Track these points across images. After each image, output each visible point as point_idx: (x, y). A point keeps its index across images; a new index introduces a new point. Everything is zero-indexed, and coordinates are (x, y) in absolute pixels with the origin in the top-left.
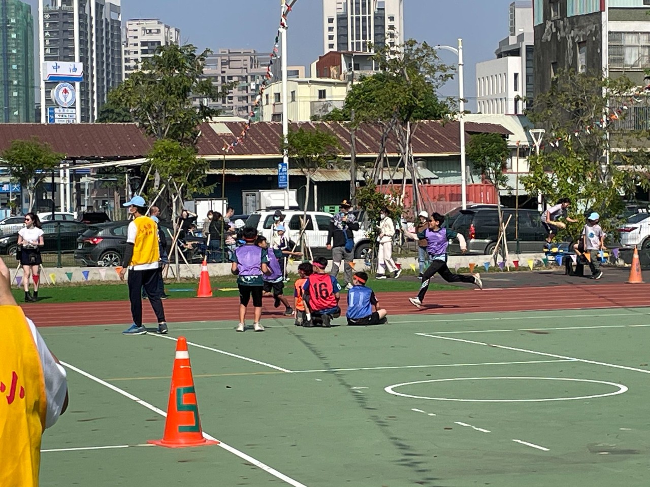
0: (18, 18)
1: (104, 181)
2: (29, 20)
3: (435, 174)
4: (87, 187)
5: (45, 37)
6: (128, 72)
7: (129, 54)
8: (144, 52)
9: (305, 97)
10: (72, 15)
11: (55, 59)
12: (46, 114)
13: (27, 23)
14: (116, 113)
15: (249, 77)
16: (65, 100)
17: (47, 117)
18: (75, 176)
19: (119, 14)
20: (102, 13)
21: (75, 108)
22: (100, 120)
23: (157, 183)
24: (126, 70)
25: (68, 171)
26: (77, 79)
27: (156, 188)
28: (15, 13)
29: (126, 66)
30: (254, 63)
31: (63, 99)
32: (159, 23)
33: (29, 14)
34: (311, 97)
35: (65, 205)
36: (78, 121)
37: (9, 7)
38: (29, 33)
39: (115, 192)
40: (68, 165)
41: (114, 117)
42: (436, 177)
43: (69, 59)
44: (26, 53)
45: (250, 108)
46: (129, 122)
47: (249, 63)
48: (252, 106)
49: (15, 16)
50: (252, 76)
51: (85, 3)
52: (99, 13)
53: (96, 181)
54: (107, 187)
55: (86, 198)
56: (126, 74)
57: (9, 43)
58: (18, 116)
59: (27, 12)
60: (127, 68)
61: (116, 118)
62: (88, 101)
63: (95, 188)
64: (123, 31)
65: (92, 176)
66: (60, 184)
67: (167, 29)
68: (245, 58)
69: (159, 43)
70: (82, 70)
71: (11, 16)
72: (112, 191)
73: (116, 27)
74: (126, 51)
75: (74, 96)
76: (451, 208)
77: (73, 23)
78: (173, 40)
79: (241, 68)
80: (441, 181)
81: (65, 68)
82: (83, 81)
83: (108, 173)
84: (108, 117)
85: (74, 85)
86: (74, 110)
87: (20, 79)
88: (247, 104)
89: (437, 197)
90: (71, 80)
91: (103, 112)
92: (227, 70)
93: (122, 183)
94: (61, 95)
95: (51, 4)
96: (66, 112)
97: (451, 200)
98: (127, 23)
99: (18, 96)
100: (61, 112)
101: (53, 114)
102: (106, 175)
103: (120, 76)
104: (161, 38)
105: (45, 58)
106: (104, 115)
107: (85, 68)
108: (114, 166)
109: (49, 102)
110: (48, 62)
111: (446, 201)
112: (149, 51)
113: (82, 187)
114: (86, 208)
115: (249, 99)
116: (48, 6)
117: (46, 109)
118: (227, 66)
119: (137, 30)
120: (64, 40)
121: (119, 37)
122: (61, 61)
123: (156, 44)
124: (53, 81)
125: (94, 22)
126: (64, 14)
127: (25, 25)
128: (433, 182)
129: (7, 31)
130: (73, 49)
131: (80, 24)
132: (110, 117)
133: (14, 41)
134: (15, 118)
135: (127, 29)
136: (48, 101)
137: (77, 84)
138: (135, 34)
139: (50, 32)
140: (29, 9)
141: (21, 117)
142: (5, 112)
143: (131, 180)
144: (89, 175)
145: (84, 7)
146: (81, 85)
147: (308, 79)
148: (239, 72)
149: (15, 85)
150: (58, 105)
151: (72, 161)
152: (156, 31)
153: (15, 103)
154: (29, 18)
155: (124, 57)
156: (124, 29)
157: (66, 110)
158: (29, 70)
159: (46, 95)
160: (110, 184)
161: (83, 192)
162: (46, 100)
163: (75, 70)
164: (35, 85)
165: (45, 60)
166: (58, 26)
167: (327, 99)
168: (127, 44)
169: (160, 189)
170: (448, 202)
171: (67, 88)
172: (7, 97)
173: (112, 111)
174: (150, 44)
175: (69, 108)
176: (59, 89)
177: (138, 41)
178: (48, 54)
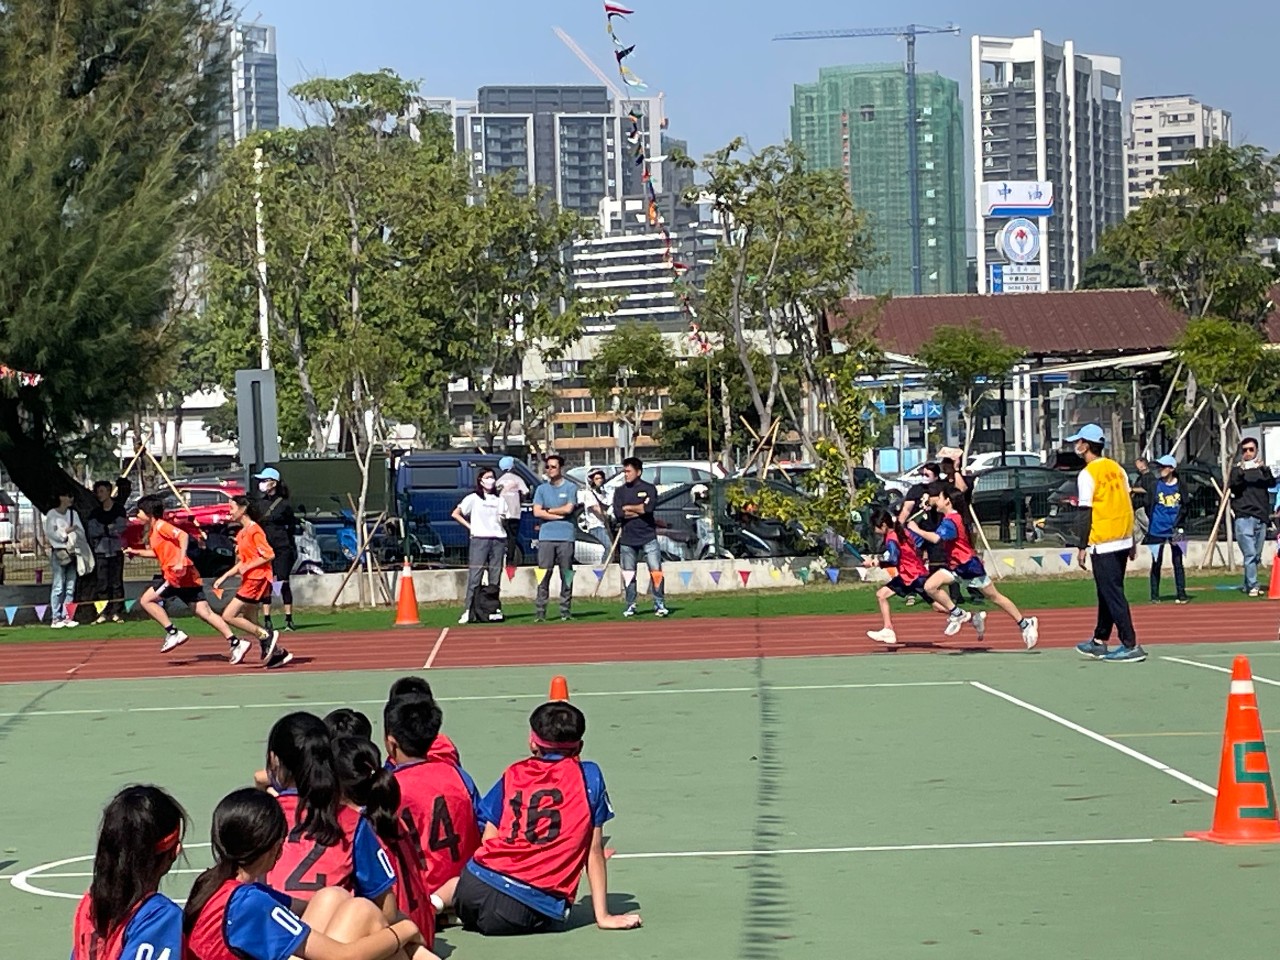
0: (936, 106)
1: (1092, 395)
2: (955, 110)
4: (1061, 407)
5: (984, 138)
6: (1135, 194)
7: (1137, 162)
8: (1163, 156)
10: (1032, 96)
11: (1003, 176)
12: (988, 276)
13: (953, 115)
14: (1115, 271)
16: (1022, 250)
17: (988, 282)
18: (1040, 387)
19: (1118, 90)
20: (1086, 89)
21: (1038, 263)
22: (1085, 284)
23: (1191, 396)
24: (1131, 190)
25: (1027, 378)
26: (1042, 212)
27: (1189, 406)
28: (932, 97)
29: (1131, 185)
31: (1016, 248)
32: (1192, 102)
33: (955, 99)
35: (1023, 438)
36: (1044, 288)
37: (920, 87)
38: (955, 132)
39: (1114, 415)
40: (1026, 367)
41: (1110, 279)
43: (1027, 175)
44: (951, 168)
46: (1137, 286)
49: (931, 103)
51: (1056, 73)
52: (1081, 90)
53: (1077, 395)
54: (1098, 405)
55: (1061, 426)
56: (1131, 199)
57: (920, 152)
58: (937, 281)
59: (952, 94)
60: (1133, 187)
61: (1113, 281)
62: (1062, 251)
63: (1076, 407)
64: (1125, 120)
65: (1072, 386)
66: (1012, 402)
67: (1206, 112)
69: (1192, 138)
70: (1051, 194)
71: (924, 104)
72: (1107, 412)
73: (1111, 114)
74: (1130, 156)
75: (1036, 242)
77: (1033, 110)
78: (1218, 133)
81: (1021, 193)
82: (1053, 214)
83: (1101, 379)
84: (1098, 278)
85: (1036, 222)
86: (1036, 267)
87: (940, 216)
90: (1031, 214)
91: (1089, 270)
93: (1126, 398)
94: (1013, 240)
95: (993, 77)
96: (1022, 271)
98: (1133, 105)
99: (937, 246)
100: (1015, 271)
101: (999, 275)
102: (1096, 384)
103: (1120, 202)
104: (1195, 129)
105: (984, 175)
106: (1093, 274)
107: (1057, 191)
108: (1110, 368)
109: (992, 254)
110: (990, 184)
112: (1174, 155)
113: (1052, 406)
114: (1060, 443)
116: (988, 81)
117: (987, 267)
119: (1150, 118)
120: (1019, 141)
121: (1118, 132)
122: (1013, 179)
123: (1186, 140)
124: (999, 217)
125: (1071, 108)
126: (1018, 95)
127: (949, 117)
129: (917, 131)
130: (1034, 158)
131: (1047, 111)
132: (1103, 277)
133: (929, 148)
134: (933, 285)
135: (1132, 117)
136: (990, 252)
137: (1043, 221)
138: (1147, 124)
139: (992, 129)
140: (955, 87)
141: (943, 284)
142: (915, 275)
143: (1143, 393)
144: (1065, 385)
145: (1054, 80)
146: (1049, 220)
149: (932, 227)
150: (1009, 259)
151: (1033, 361)
152: (1186, 118)
153: (931, 257)
154: (955, 104)
155: (1126, 167)
156: (1128, 117)
157: (1022, 267)
158: (957, 198)
159: (986, 241)
160: (1104, 400)
161: (1056, 415)
162: (987, 251)
163: (1039, 194)
164: (968, 226)
165: (985, 180)
166: (1008, 117)
168: (1133, 143)
169: (1196, 407)
171: (1025, 229)
172: (918, 248)
173: (1107, 267)
174: (1174, 142)
175: (1029, 264)
176: (1009, 232)
177: (1153, 138)
178: (989, 168)
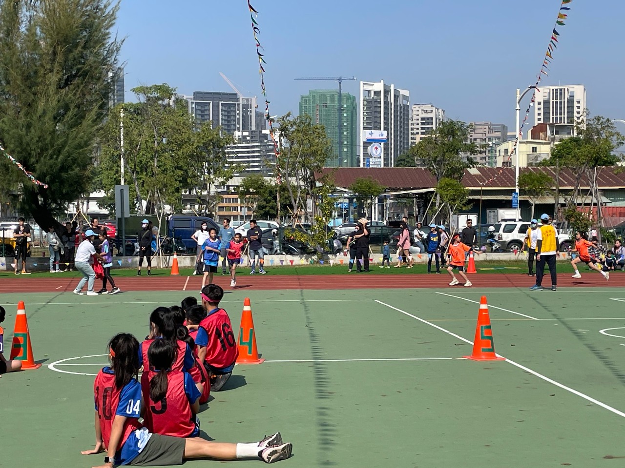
0: (348, 104)
1: (398, 202)
2: (354, 106)
3: (610, 200)
4: (388, 206)
5: (364, 115)
7: (413, 125)
8: (422, 124)
9: (523, 152)
10: (380, 102)
11: (370, 129)
12: (364, 162)
14: (407, 161)
15: (487, 139)
16: (376, 153)
17: (364, 164)
18: (381, 200)
19: (408, 101)
20: (397, 101)
21: (380, 158)
22: (395, 166)
23: (438, 204)
24: (411, 135)
26: (382, 141)
27: (437, 207)
28: (346, 101)
29: (411, 133)
30: (491, 130)
31: (374, 153)
32: (432, 106)
34: (527, 152)
35: (375, 216)
36: (382, 166)
37: (343, 97)
38: (354, 113)
41: (405, 164)
42: (610, 201)
43: (377, 129)
44: (352, 125)
45: (487, 158)
47: (487, 130)
48: (489, 157)
49: (346, 103)
50: (489, 139)
51: (388, 95)
53: (394, 202)
54: (400, 206)
55: (387, 212)
56: (411, 138)
57: (342, 119)
58: (347, 163)
59: (353, 101)
60: (412, 134)
62: (388, 154)
63: (393, 206)
64: (410, 112)
65: (391, 199)
67: (437, 110)
68: (485, 127)
69: (432, 118)
70: (385, 135)
71: (344, 103)
72: (403, 208)
73: (406, 108)
74: (411, 123)
75: (380, 151)
76: (620, 221)
77: (380, 107)
78: (441, 117)
79: (482, 133)
80: (613, 204)
81: (376, 134)
82: (386, 142)
83: (399, 197)
84: (400, 164)
85: (380, 144)
87: (348, 141)
88: (485, 156)
89: (611, 215)
90: (379, 141)
92: (473, 135)
93: (412, 204)
94: (374, 150)
95: (367, 95)
96: (376, 160)
97: (620, 216)
98: (413, 106)
99: (347, 151)
100: (374, 160)
101: (368, 162)
104: (433, 115)
105: (364, 128)
106: (399, 162)
107: (387, 134)
109: (366, 154)
111: (617, 216)
112: (426, 124)
113: (385, 206)
114: (387, 218)
115: (487, 153)
116: (366, 97)
117: (364, 159)
118: (474, 132)
119: (418, 111)
120: (375, 117)
121: (408, 115)
122: (373, 130)
123: (430, 119)
124: (368, 142)
125: (393, 107)
126: (375, 101)
127: (352, 108)
128: (608, 205)
129: (341, 112)
130: (380, 123)
131: (384, 107)
132: (403, 163)
133: (345, 118)
134: (345, 164)
135: (412, 110)
137: (382, 144)
138: (417, 113)
139: (367, 113)
140: (354, 98)
141: (349, 164)
142: (339, 160)
145: (387, 97)
146: (384, 144)
147: (525, 140)
148: (480, 136)
149: (346, 144)
150: (372, 156)
152: (430, 111)
153: (345, 155)
154: (354, 104)
155: (410, 127)
158: (354, 135)
159: (364, 150)
160: (402, 204)
162: (364, 153)
163: (382, 135)
164: (358, 144)
165: (364, 130)
166: (372, 109)
167: (537, 153)
168: (412, 119)
169: (439, 208)
170: (618, 218)
171: (377, 146)
172: (341, 152)
173: (404, 160)
174: (426, 119)
175: (377, 158)
176: (372, 147)
177: (419, 118)
178: (365, 126)
